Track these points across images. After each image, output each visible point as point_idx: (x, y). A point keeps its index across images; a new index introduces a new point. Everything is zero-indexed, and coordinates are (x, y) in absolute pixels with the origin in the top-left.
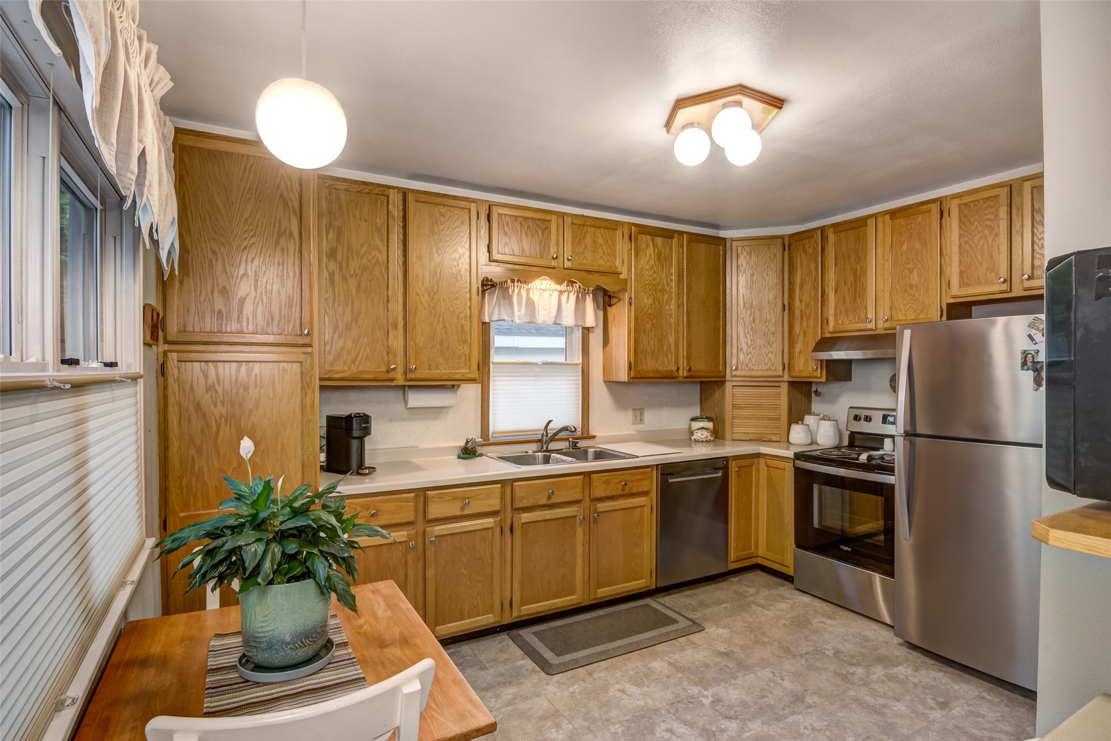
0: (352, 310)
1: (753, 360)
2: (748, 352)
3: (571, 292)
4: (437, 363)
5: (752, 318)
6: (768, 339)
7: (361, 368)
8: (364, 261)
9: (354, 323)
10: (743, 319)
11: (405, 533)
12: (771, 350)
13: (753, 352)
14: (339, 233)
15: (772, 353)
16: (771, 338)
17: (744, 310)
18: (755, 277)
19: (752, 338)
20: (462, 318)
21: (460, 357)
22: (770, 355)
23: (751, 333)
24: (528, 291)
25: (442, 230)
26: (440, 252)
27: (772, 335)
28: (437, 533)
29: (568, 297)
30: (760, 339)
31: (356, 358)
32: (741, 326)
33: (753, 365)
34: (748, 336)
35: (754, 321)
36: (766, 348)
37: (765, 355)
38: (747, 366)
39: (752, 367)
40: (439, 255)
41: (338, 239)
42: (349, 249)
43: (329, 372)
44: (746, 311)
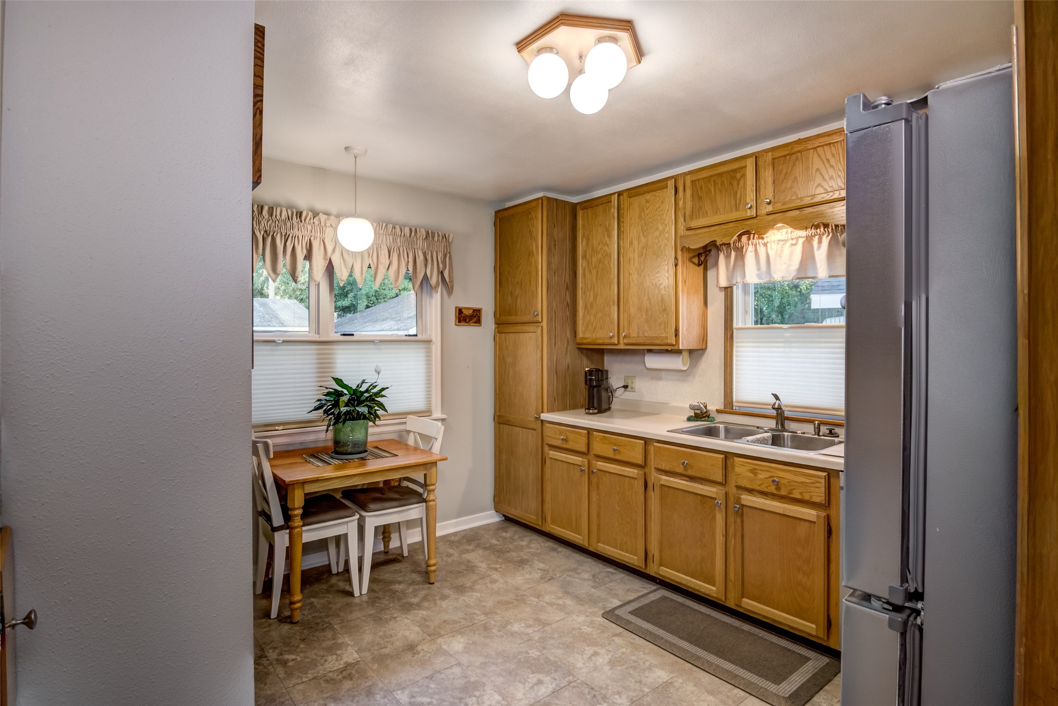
0: (594, 294)
3: (823, 234)
4: (644, 330)
7: (597, 336)
8: (600, 255)
9: (594, 302)
11: (580, 459)
14: (588, 239)
20: (662, 289)
21: (660, 324)
24: (765, 245)
25: (647, 215)
26: (645, 234)
28: (599, 467)
29: (820, 242)
31: (595, 328)
40: (645, 237)
41: (587, 245)
42: (593, 249)
43: (582, 338)
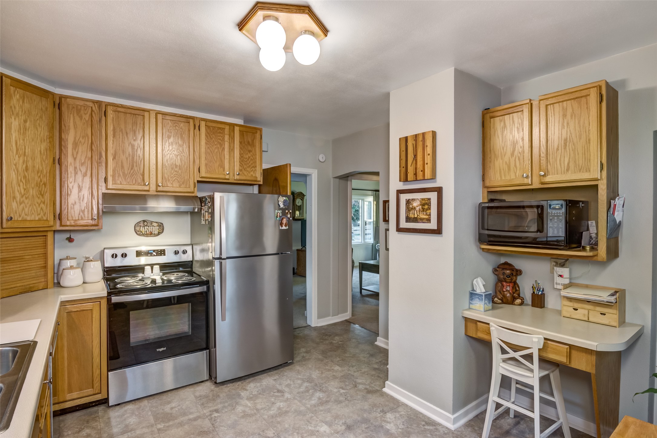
1: (26, 210)
2: (22, 200)
5: (24, 166)
6: (40, 189)
10: (15, 165)
12: (43, 200)
13: (26, 201)
15: (44, 203)
16: (43, 189)
17: (17, 156)
18: (28, 124)
19: (25, 187)
22: (42, 205)
23: (24, 182)
27: (43, 186)
30: (33, 189)
32: (14, 173)
33: (26, 215)
34: (21, 184)
35: (27, 169)
36: (39, 198)
37: (37, 205)
38: (20, 216)
39: (25, 217)
44: (19, 157)
